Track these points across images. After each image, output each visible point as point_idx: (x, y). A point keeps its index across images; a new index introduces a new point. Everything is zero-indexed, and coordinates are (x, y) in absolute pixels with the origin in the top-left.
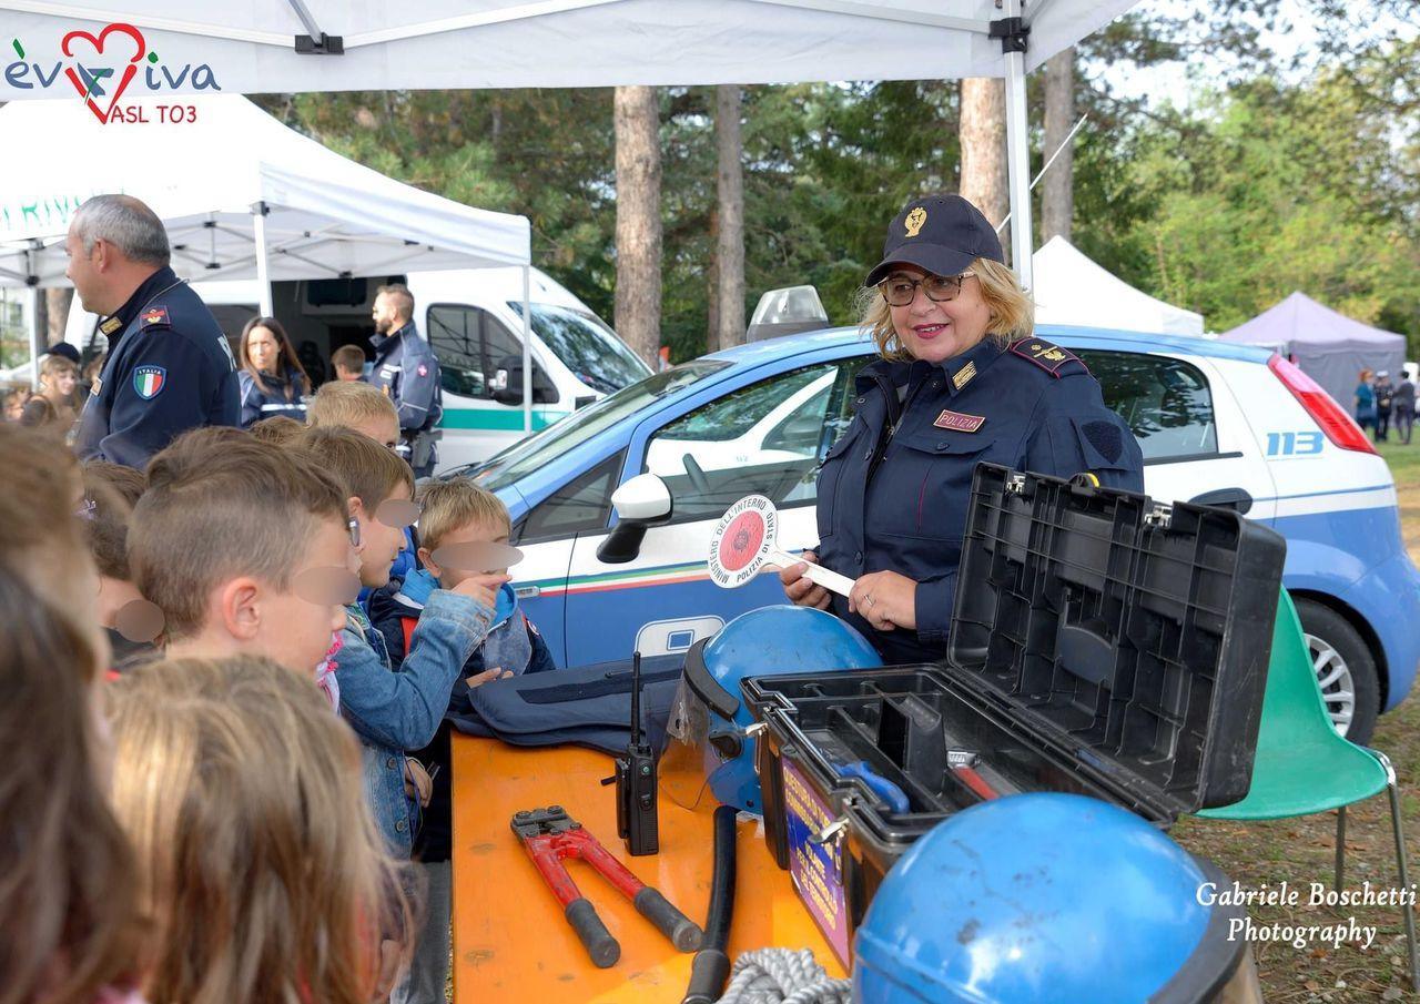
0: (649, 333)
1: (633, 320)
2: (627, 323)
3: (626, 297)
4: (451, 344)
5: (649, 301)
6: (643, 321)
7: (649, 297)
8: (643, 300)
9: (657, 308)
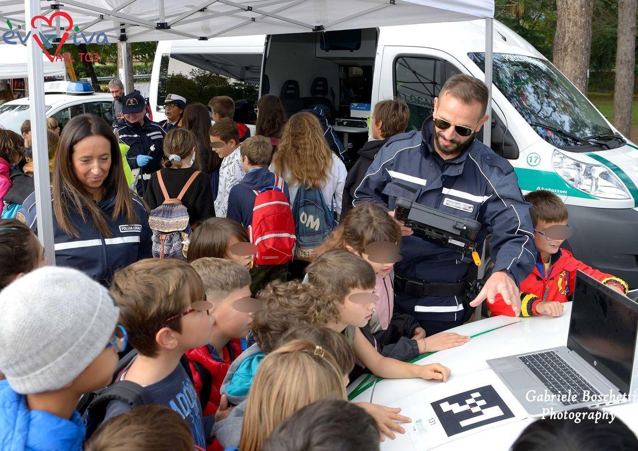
0: (580, 67)
1: (568, 58)
2: (563, 60)
3: (563, 40)
4: (420, 87)
5: (581, 44)
6: (576, 59)
7: (581, 40)
8: (577, 42)
9: (587, 49)
